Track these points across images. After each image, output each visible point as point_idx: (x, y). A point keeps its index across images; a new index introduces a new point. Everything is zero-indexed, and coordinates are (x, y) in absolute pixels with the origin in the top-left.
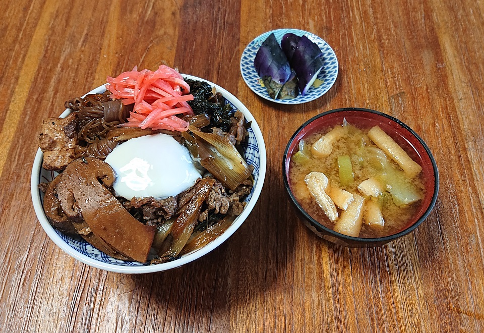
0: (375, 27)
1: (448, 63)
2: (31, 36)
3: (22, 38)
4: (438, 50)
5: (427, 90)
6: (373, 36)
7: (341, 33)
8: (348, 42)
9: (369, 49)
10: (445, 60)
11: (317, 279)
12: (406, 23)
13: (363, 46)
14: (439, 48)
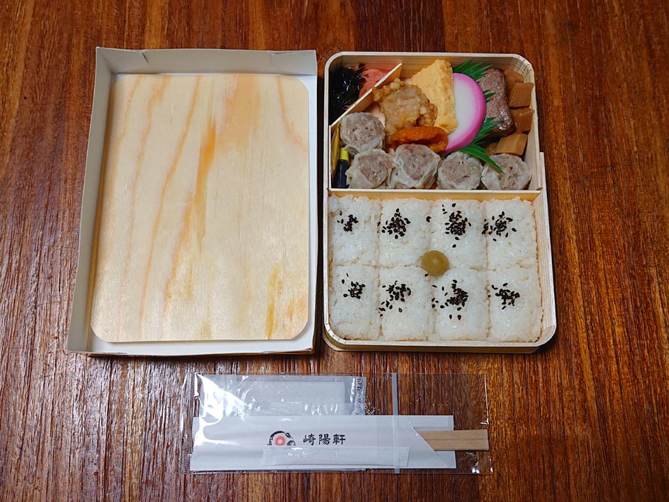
0: (642, 22)
6: (639, 37)
7: (593, 33)
8: (603, 49)
9: (635, 60)
11: (580, 410)
13: (626, 56)
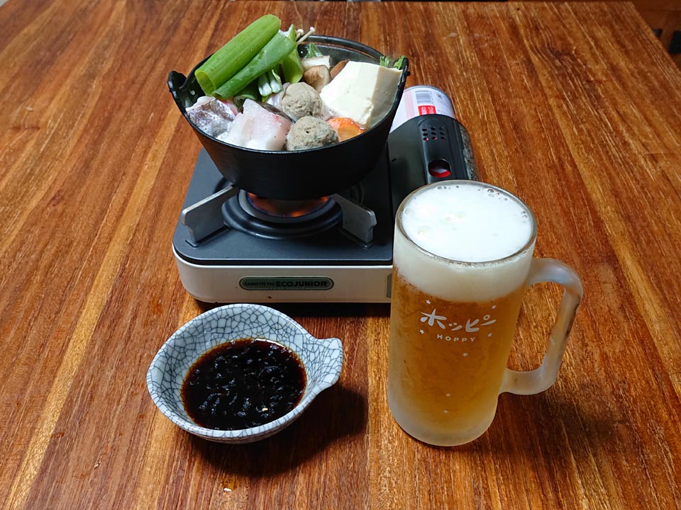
1: (631, 281)
2: (104, 253)
3: (92, 255)
4: (617, 266)
5: (609, 311)
10: (628, 276)
12: (572, 235)
14: (618, 263)
